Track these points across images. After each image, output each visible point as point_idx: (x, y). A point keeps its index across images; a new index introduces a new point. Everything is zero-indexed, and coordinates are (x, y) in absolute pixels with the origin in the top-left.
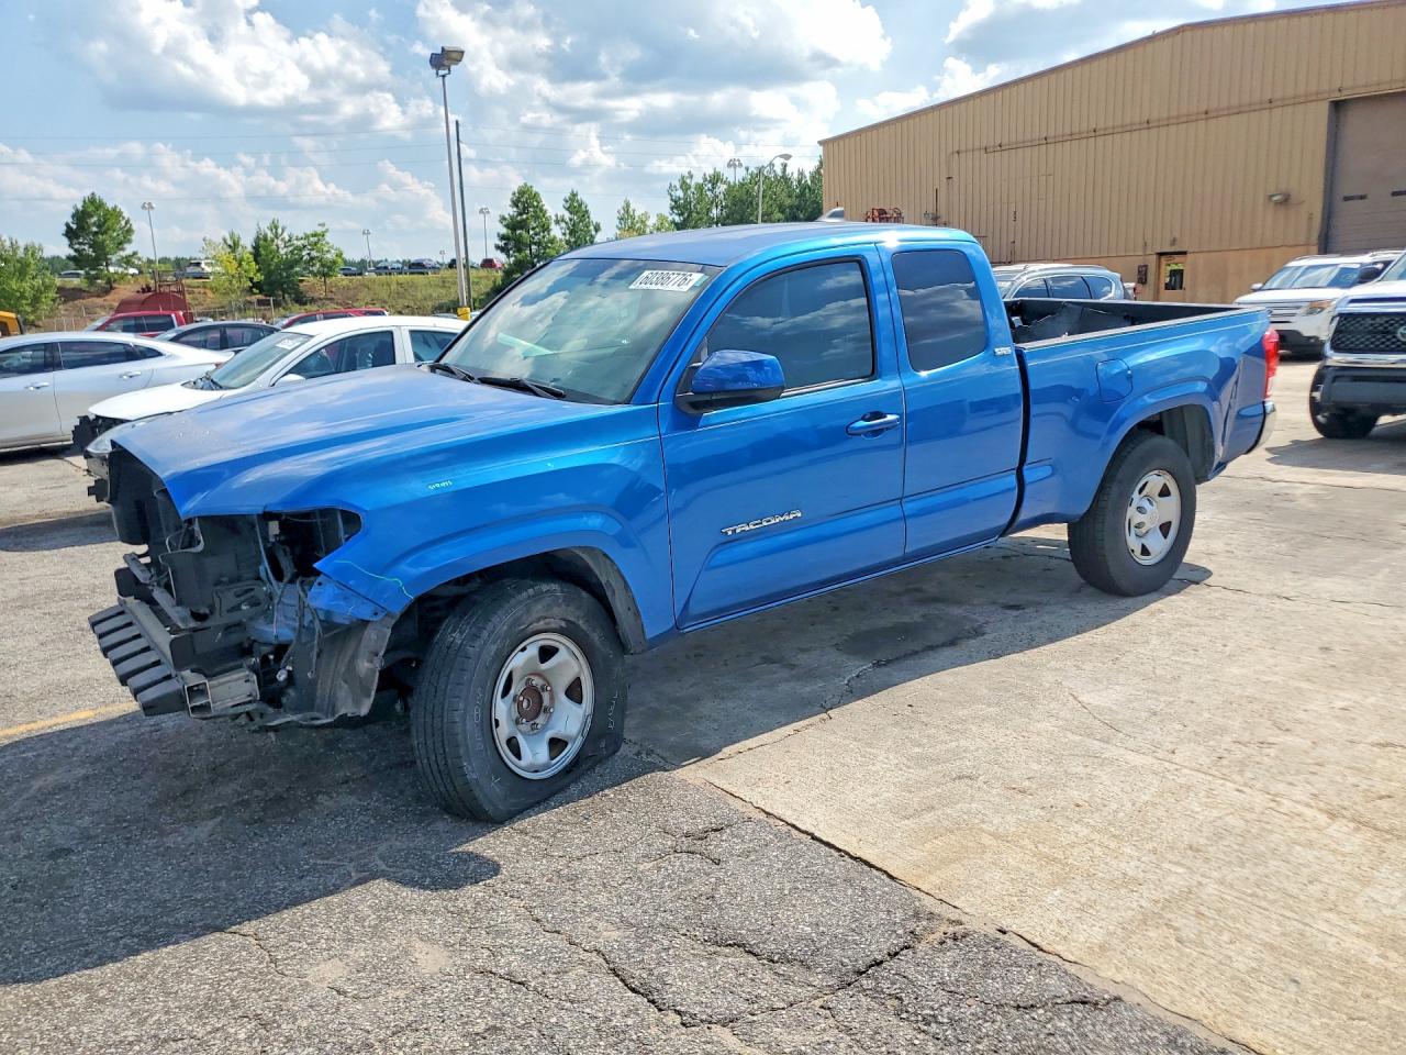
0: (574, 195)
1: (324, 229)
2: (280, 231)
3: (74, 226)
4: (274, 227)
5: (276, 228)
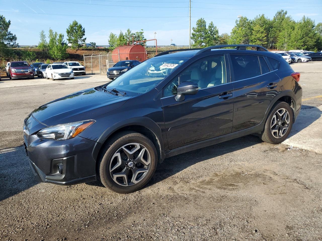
0: (212, 22)
1: (142, 31)
3: (69, 30)
4: (128, 31)
5: (129, 31)
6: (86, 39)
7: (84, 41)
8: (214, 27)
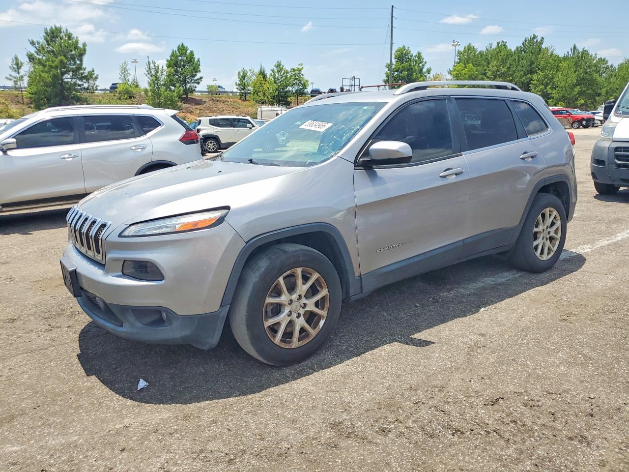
0: (419, 53)
1: (301, 67)
2: (281, 67)
4: (278, 65)
6: (202, 80)
7: (198, 83)
8: (424, 63)
